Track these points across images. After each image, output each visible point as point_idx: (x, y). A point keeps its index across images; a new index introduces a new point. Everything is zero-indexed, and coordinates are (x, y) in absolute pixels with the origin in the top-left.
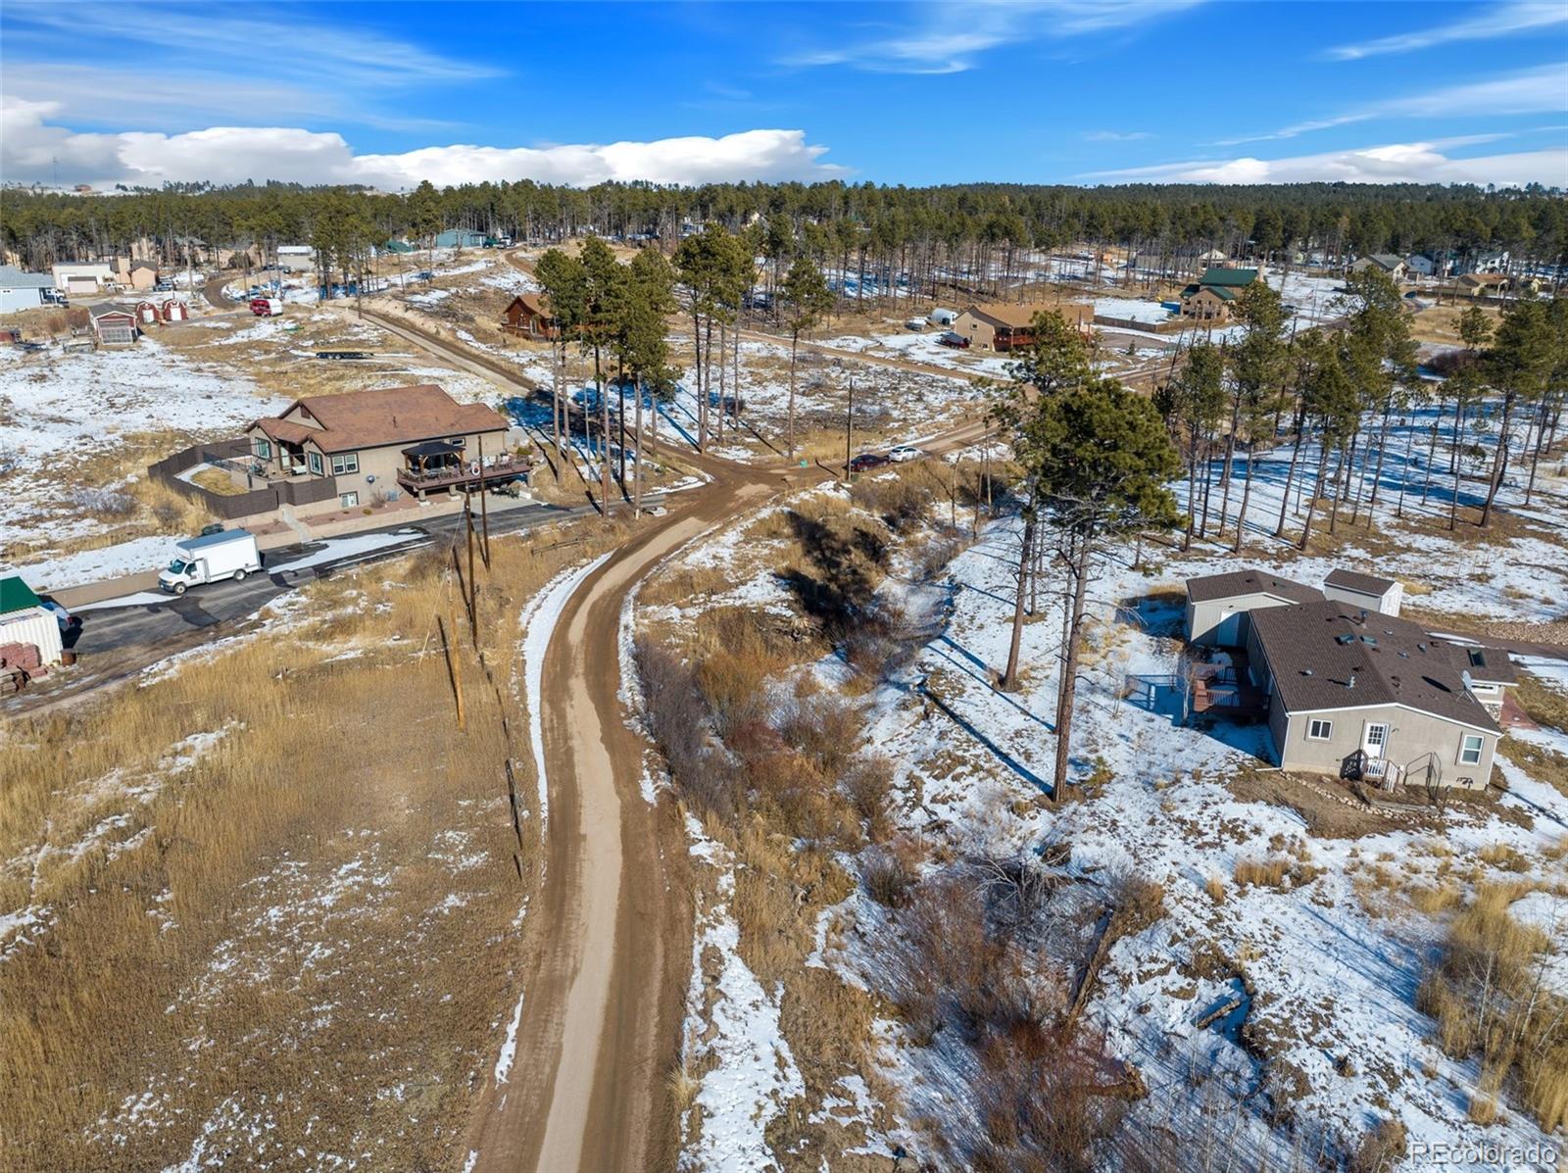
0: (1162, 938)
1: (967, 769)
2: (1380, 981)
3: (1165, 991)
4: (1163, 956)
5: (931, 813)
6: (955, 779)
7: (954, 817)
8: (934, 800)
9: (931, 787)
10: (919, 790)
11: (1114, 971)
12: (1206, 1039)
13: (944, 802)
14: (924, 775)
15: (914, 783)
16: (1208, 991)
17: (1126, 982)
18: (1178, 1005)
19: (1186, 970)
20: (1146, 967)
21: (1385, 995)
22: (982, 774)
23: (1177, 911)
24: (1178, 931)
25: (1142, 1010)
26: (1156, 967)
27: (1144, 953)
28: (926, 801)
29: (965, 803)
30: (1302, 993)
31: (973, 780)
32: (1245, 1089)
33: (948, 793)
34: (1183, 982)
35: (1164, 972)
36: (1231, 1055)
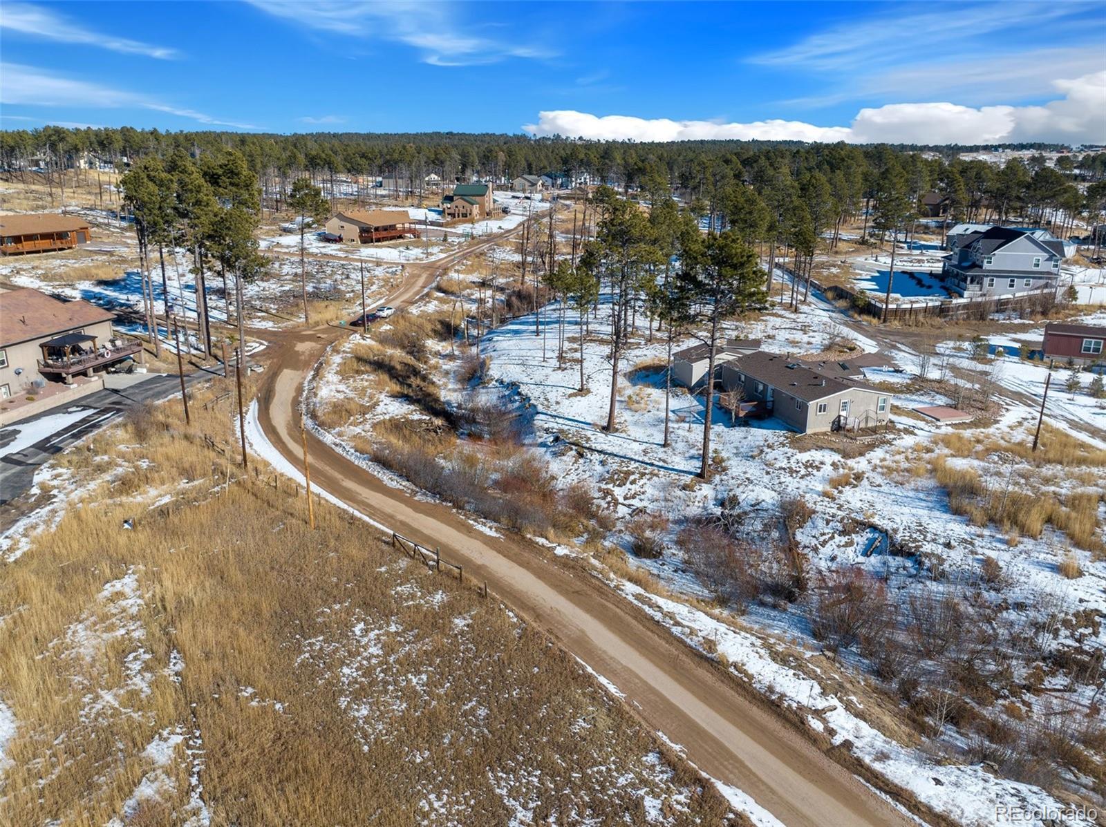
0: (821, 524)
1: (637, 476)
2: (931, 509)
3: (839, 546)
4: (826, 531)
5: (629, 506)
6: (633, 482)
7: (645, 503)
8: (625, 498)
9: (619, 492)
10: (612, 495)
11: (805, 547)
12: (874, 560)
13: (633, 497)
14: (610, 486)
15: (607, 493)
16: (861, 539)
17: (815, 550)
18: (850, 550)
19: (843, 533)
20: (822, 539)
21: (938, 514)
22: (648, 477)
23: (819, 508)
24: (827, 516)
25: (833, 559)
26: (827, 537)
27: (814, 532)
28: (621, 500)
29: (647, 495)
30: (905, 523)
31: (644, 481)
32: (913, 572)
33: (633, 492)
34: (844, 539)
35: (832, 538)
36: (895, 562)
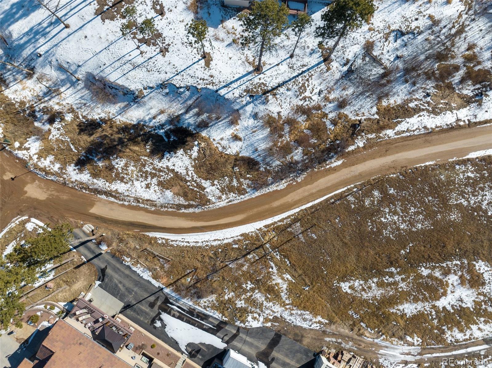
0: (378, 44)
1: (307, 83)
2: (400, 5)
3: (387, 46)
4: (381, 45)
5: (315, 94)
6: (308, 86)
7: (319, 88)
8: (311, 93)
9: (307, 94)
10: (307, 97)
11: (379, 55)
12: (399, 41)
13: (313, 90)
14: (303, 95)
15: (304, 99)
16: (391, 38)
17: (382, 53)
18: (390, 44)
19: (386, 41)
20: (382, 49)
21: (403, 6)
22: (310, 79)
23: (374, 39)
24: (379, 40)
25: (388, 52)
26: (382, 47)
27: (379, 48)
28: (310, 95)
29: (316, 85)
30: (400, 21)
31: (310, 82)
32: (413, 37)
33: (311, 89)
34: (387, 42)
35: (384, 45)
36: (405, 38)
